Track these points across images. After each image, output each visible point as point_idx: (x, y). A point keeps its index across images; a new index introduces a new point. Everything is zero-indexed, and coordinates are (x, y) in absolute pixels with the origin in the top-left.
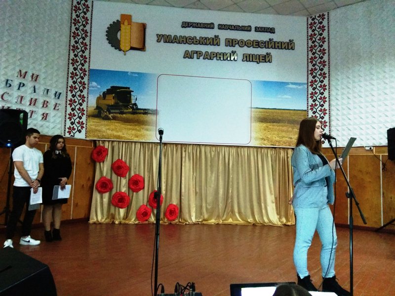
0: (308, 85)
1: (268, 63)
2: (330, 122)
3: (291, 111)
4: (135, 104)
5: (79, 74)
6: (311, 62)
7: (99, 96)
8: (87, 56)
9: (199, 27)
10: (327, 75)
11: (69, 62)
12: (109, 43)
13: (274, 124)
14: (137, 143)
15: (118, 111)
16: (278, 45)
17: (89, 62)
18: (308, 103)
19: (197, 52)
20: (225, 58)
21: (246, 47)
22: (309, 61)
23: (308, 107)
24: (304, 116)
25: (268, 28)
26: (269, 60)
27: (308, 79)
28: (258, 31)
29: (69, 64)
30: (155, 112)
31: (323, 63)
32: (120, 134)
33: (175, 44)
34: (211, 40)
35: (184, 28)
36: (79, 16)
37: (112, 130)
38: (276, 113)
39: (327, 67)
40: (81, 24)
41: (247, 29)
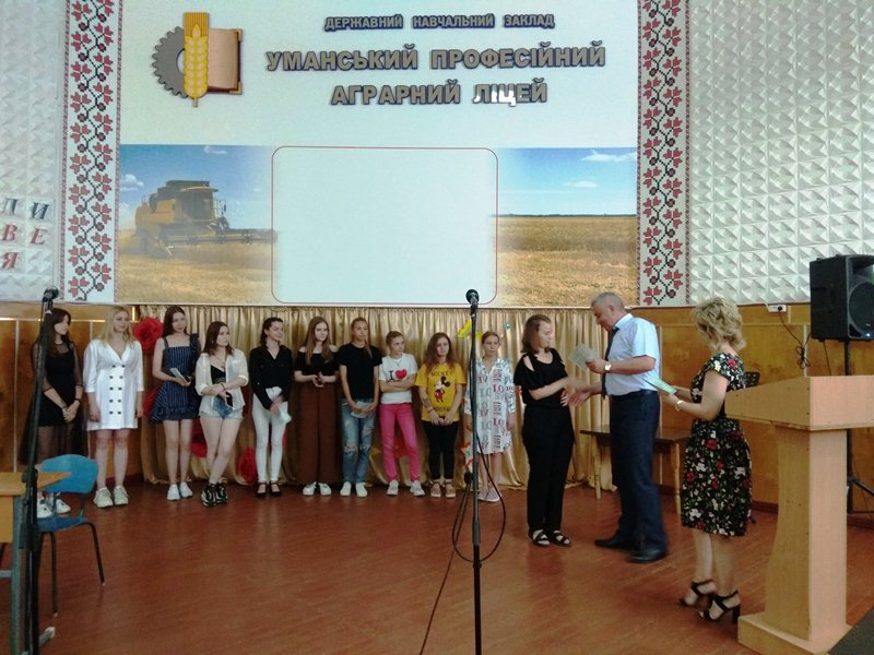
0: (639, 153)
1: (538, 104)
2: (687, 244)
4: (223, 220)
5: (93, 160)
6: (648, 94)
7: (140, 204)
9: (366, 28)
10: (683, 126)
11: (65, 133)
12: (159, 82)
13: (555, 252)
14: (231, 309)
15: (185, 237)
16: (563, 57)
17: (118, 129)
18: (639, 198)
19: (362, 89)
20: (430, 100)
21: (481, 67)
22: (643, 90)
23: (639, 208)
24: (629, 229)
25: (537, 17)
26: (540, 97)
27: (639, 138)
28: (511, 26)
29: (65, 138)
30: (269, 237)
31: (674, 96)
32: (190, 289)
33: (311, 71)
34: (396, 58)
35: (331, 33)
36: (88, 27)
37: (174, 281)
38: (560, 226)
39: (682, 105)
40: (93, 44)
41: (486, 22)
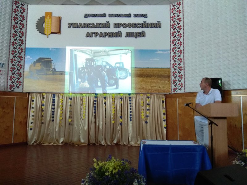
0: (171, 51)
1: (143, 37)
3: (159, 69)
4: (54, 69)
5: (18, 51)
7: (31, 64)
8: (24, 40)
9: (96, 17)
11: (10, 44)
12: (38, 31)
13: (148, 78)
15: (43, 73)
16: (149, 25)
17: (25, 43)
18: (171, 63)
19: (94, 33)
20: (113, 36)
22: (172, 34)
23: (171, 66)
24: (168, 72)
25: (142, 14)
26: (143, 36)
27: (171, 47)
28: (136, 17)
31: (180, 35)
33: (81, 28)
34: (104, 25)
35: (86, 18)
36: (18, 15)
37: (39, 86)
38: (149, 71)
39: (182, 38)
40: (19, 20)
41: (129, 16)
